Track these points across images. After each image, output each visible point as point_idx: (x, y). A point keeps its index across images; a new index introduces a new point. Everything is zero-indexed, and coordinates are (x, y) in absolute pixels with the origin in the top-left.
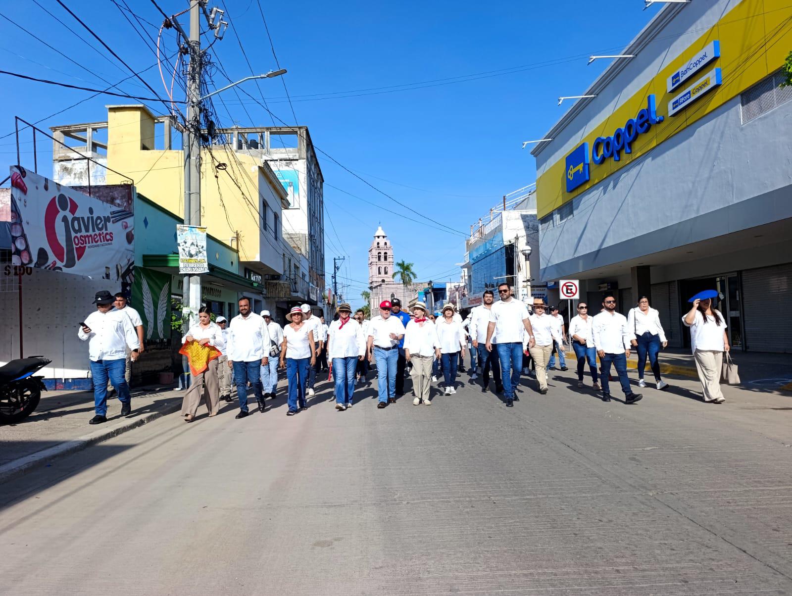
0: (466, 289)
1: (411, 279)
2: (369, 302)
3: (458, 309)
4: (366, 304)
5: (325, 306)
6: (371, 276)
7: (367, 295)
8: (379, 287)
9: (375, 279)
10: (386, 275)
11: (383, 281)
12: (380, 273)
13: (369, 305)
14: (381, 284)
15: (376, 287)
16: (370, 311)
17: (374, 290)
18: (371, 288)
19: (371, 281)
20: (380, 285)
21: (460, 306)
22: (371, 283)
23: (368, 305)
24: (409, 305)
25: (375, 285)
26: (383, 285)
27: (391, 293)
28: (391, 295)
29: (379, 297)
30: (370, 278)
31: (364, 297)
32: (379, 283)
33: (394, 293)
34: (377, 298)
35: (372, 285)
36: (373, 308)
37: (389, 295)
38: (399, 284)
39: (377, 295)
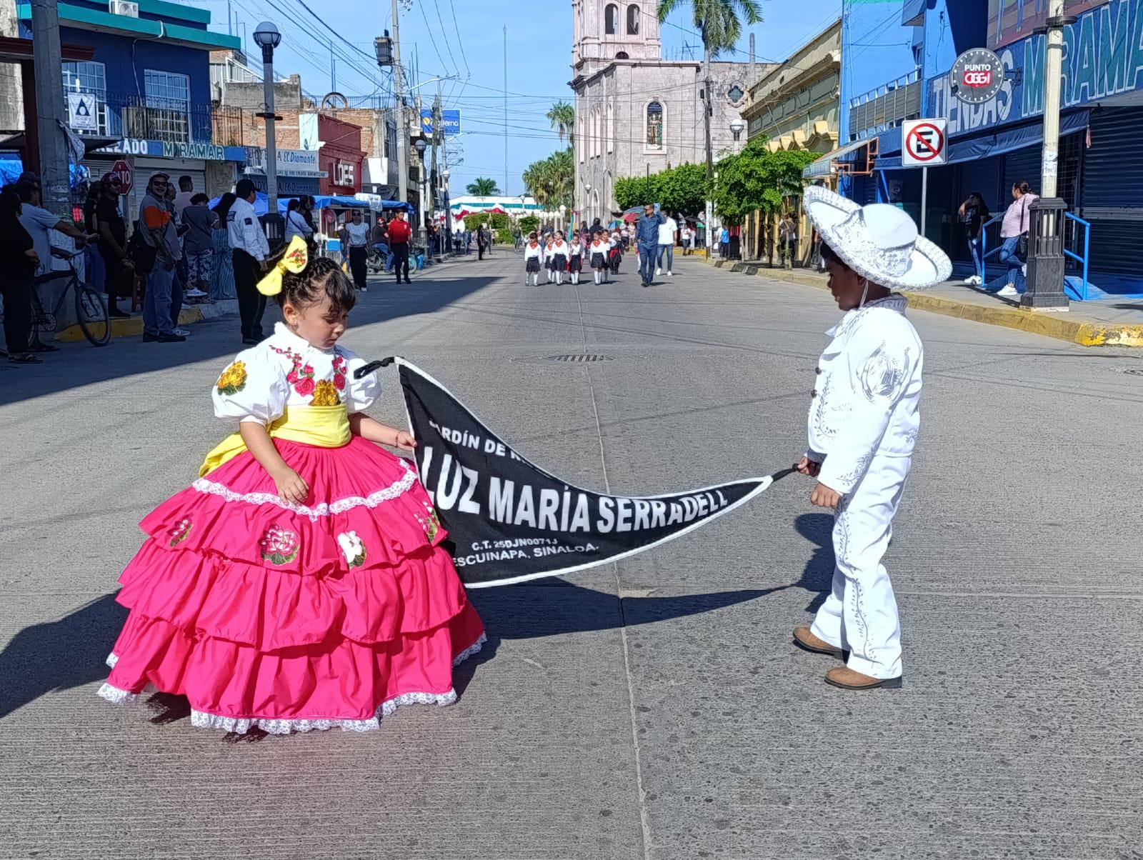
1: (736, 24)
2: (572, 139)
4: (563, 146)
6: (578, 39)
7: (564, 116)
8: (604, 79)
9: (592, 51)
10: (633, 38)
11: (622, 55)
12: (610, 29)
13: (571, 150)
14: (613, 66)
15: (597, 78)
16: (573, 171)
17: (587, 89)
18: (578, 85)
19: (577, 60)
20: (610, 70)
22: (579, 66)
23: (569, 150)
25: (591, 71)
26: (618, 68)
27: (651, 100)
28: (649, 106)
29: (605, 113)
30: (575, 49)
31: (557, 123)
32: (607, 65)
33: (660, 101)
34: (598, 117)
35: (582, 73)
36: (582, 159)
37: (643, 106)
38: (680, 66)
39: (597, 107)
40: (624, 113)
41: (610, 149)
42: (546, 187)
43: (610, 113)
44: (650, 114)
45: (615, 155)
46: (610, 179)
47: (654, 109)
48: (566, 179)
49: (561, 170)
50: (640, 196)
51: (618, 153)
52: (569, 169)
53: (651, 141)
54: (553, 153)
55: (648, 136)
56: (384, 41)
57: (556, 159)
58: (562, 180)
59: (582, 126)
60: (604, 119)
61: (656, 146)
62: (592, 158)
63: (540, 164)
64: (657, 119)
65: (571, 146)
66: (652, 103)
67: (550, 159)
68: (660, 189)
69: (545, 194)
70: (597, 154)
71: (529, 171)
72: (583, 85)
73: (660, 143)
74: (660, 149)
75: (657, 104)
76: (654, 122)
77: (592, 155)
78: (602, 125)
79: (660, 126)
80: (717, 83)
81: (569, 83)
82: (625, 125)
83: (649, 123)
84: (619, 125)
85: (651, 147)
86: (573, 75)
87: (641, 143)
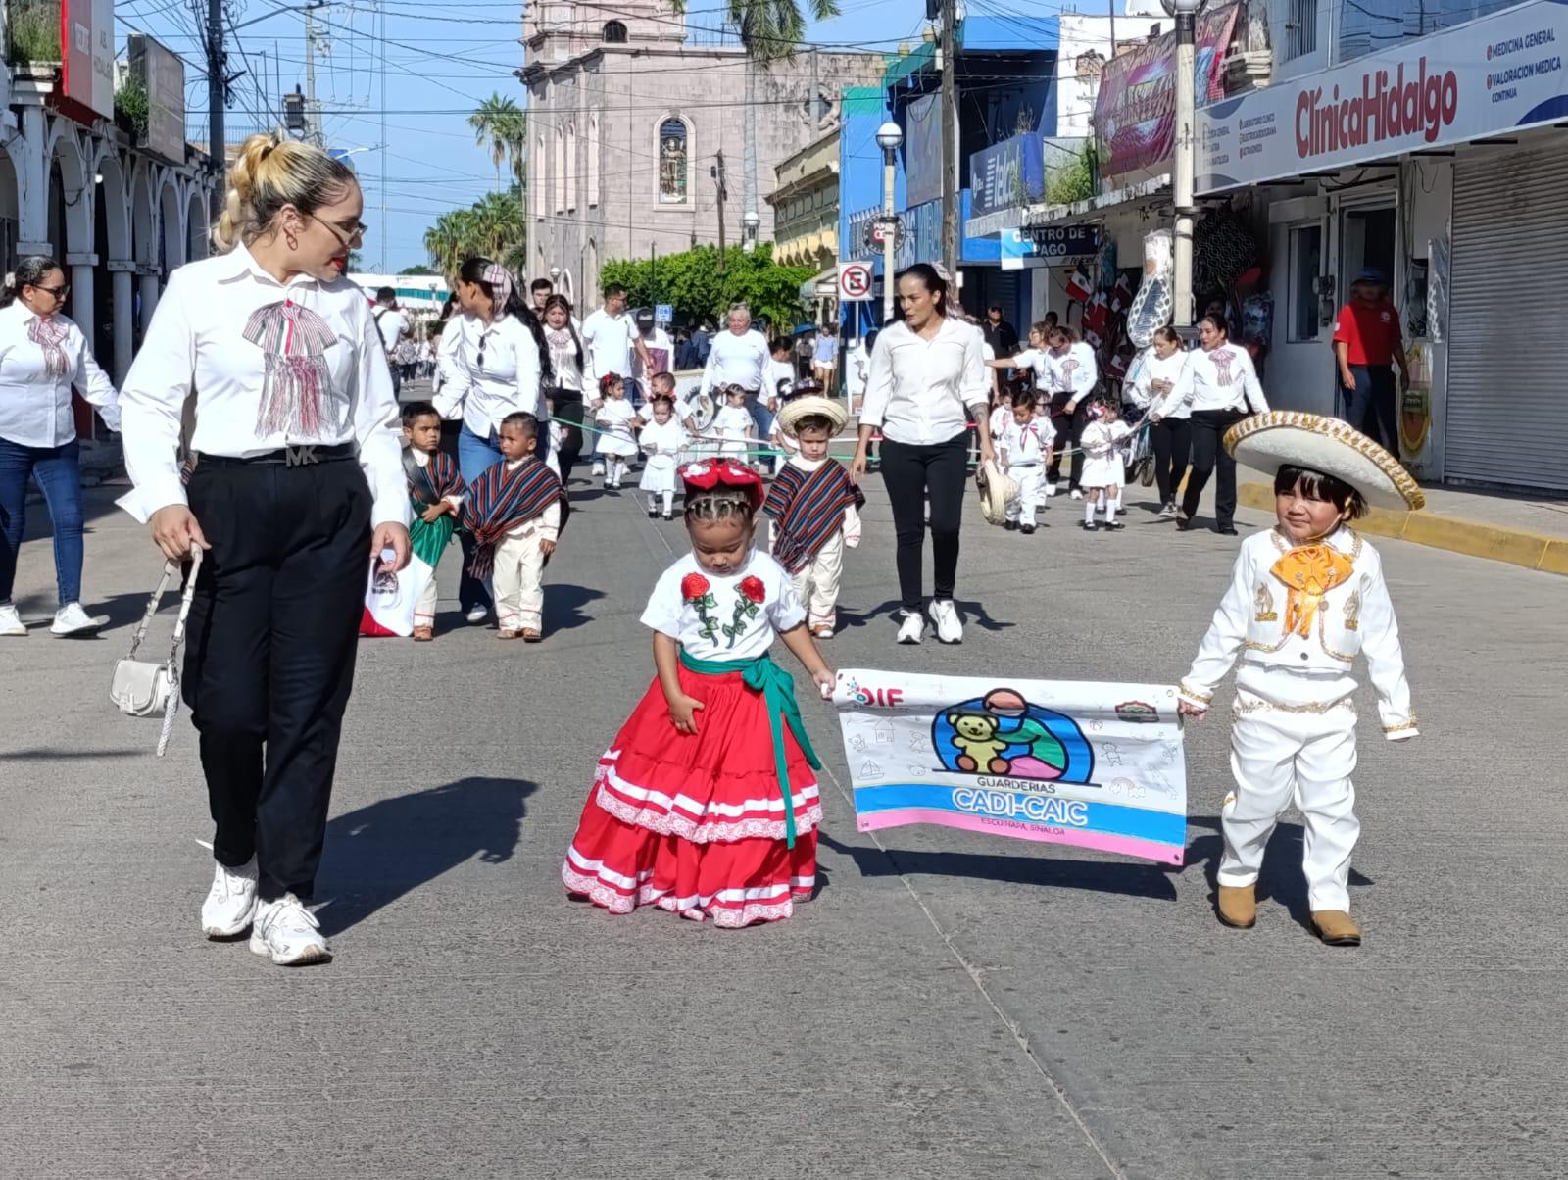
0: (1255, 29)
2: (519, 168)
3: (1184, 198)
4: (502, 182)
5: (34, 120)
7: (506, 126)
9: (557, 18)
13: (518, 190)
14: (598, 54)
15: (569, 70)
16: (523, 232)
17: (551, 88)
18: (534, 77)
19: (531, 32)
20: (593, 59)
21: (1205, 172)
22: (536, 43)
23: (514, 190)
24: (774, 186)
25: (558, 55)
26: (607, 58)
27: (666, 115)
28: (664, 125)
29: (583, 134)
30: (528, 12)
31: (489, 138)
32: (587, 50)
33: (684, 117)
34: (572, 140)
35: (540, 57)
36: (541, 212)
37: (652, 126)
38: (718, 56)
39: (569, 121)
40: (618, 135)
41: (594, 198)
43: (594, 134)
44: (664, 141)
45: (603, 211)
46: (592, 251)
47: (673, 132)
48: (509, 248)
49: (498, 228)
50: (642, 291)
51: (609, 207)
52: (515, 227)
53: (667, 187)
54: (484, 196)
55: (662, 179)
56: (296, 100)
57: (489, 205)
58: (500, 247)
59: (541, 152)
60: (582, 142)
61: (676, 197)
62: (560, 213)
63: (458, 215)
64: (677, 148)
65: (517, 182)
66: (669, 121)
67: (476, 205)
68: (672, 283)
70: (570, 206)
71: (436, 227)
72: (543, 79)
73: (683, 190)
74: (684, 201)
75: (678, 121)
76: (672, 154)
77: (560, 207)
78: (578, 154)
79: (682, 161)
80: (784, 86)
81: (517, 74)
82: (619, 158)
83: (663, 156)
84: (609, 159)
85: (666, 198)
86: (523, 59)
87: (648, 190)
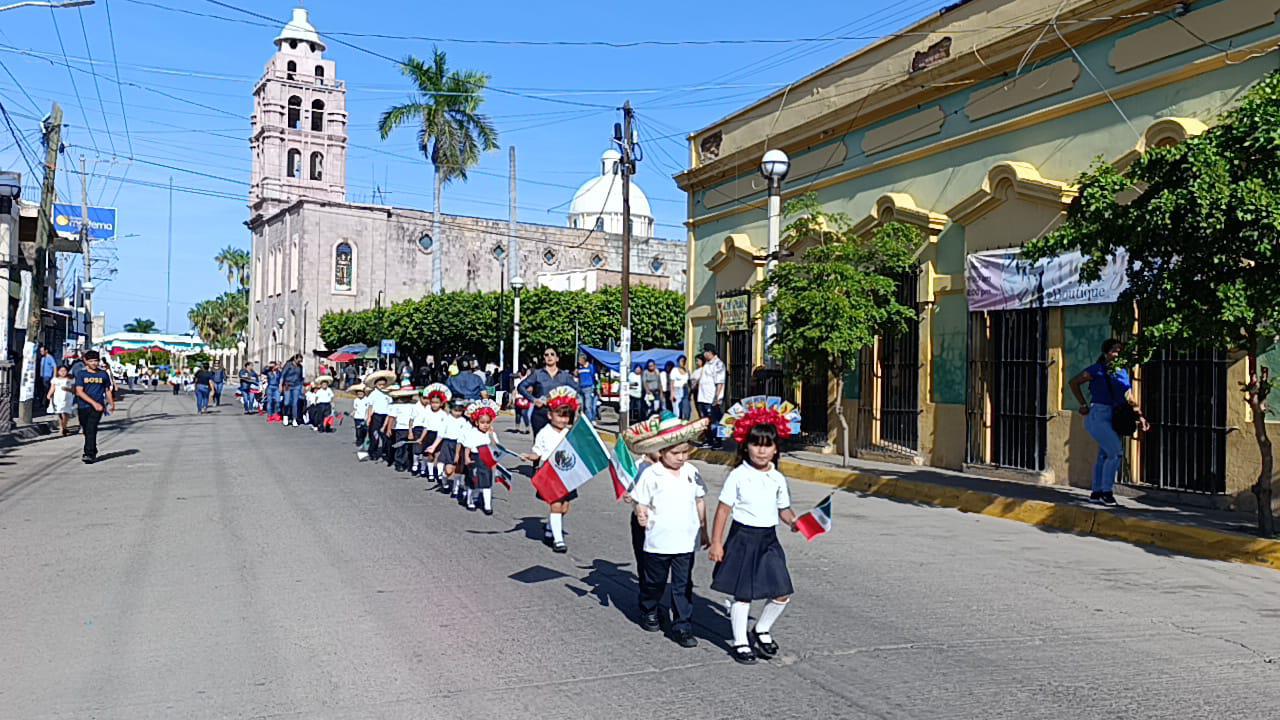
2: (244, 280)
4: (234, 286)
6: (256, 180)
7: (235, 259)
8: (288, 217)
9: (272, 192)
10: (315, 183)
14: (300, 204)
15: (279, 216)
16: (246, 310)
17: (267, 228)
18: (256, 225)
19: (255, 201)
20: (294, 208)
22: (257, 206)
25: (270, 211)
27: (340, 241)
28: (339, 246)
29: (287, 252)
30: (253, 190)
31: (226, 266)
32: (290, 205)
33: (350, 242)
34: (280, 257)
35: (261, 212)
36: (258, 298)
37: (332, 246)
38: (371, 209)
39: (279, 246)
40: (311, 252)
41: (294, 286)
42: (212, 326)
43: (295, 252)
44: (339, 255)
45: (301, 293)
46: (293, 317)
47: (344, 250)
48: (238, 318)
49: (230, 310)
51: (304, 291)
52: (241, 309)
53: (340, 281)
54: (223, 294)
55: (336, 276)
57: (225, 299)
59: (259, 265)
60: (287, 258)
61: (345, 287)
62: (271, 297)
63: (207, 302)
64: (346, 259)
66: (342, 244)
67: (218, 298)
69: (212, 333)
70: (279, 291)
71: (196, 309)
72: (262, 224)
73: (349, 283)
74: (350, 290)
75: (347, 244)
76: (343, 263)
77: (271, 293)
78: (284, 263)
79: (349, 266)
80: (408, 229)
81: (246, 223)
82: (311, 263)
83: (337, 264)
84: (305, 263)
85: (338, 286)
86: (250, 215)
87: (329, 283)
